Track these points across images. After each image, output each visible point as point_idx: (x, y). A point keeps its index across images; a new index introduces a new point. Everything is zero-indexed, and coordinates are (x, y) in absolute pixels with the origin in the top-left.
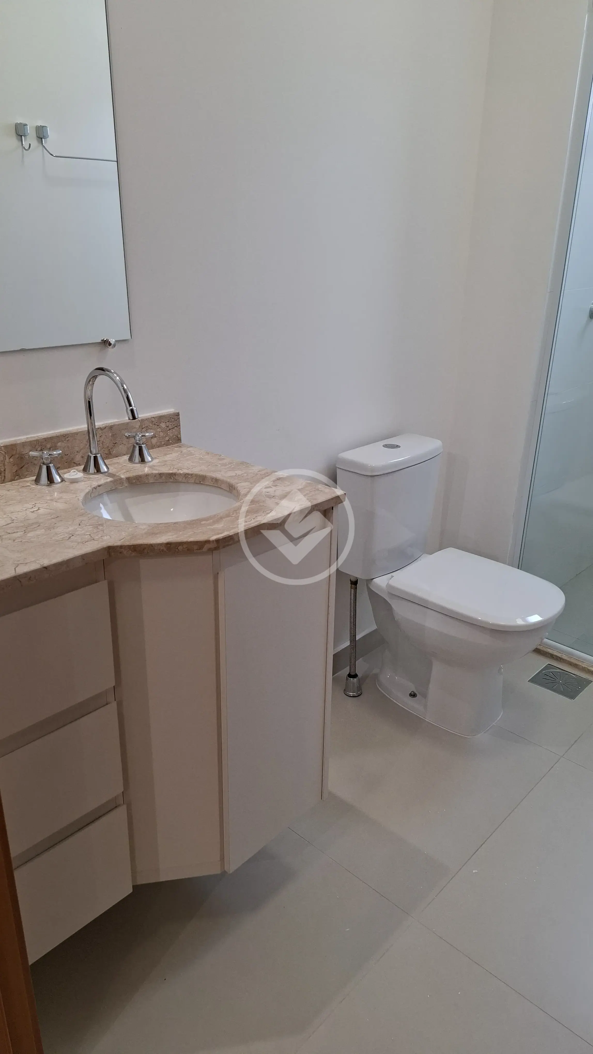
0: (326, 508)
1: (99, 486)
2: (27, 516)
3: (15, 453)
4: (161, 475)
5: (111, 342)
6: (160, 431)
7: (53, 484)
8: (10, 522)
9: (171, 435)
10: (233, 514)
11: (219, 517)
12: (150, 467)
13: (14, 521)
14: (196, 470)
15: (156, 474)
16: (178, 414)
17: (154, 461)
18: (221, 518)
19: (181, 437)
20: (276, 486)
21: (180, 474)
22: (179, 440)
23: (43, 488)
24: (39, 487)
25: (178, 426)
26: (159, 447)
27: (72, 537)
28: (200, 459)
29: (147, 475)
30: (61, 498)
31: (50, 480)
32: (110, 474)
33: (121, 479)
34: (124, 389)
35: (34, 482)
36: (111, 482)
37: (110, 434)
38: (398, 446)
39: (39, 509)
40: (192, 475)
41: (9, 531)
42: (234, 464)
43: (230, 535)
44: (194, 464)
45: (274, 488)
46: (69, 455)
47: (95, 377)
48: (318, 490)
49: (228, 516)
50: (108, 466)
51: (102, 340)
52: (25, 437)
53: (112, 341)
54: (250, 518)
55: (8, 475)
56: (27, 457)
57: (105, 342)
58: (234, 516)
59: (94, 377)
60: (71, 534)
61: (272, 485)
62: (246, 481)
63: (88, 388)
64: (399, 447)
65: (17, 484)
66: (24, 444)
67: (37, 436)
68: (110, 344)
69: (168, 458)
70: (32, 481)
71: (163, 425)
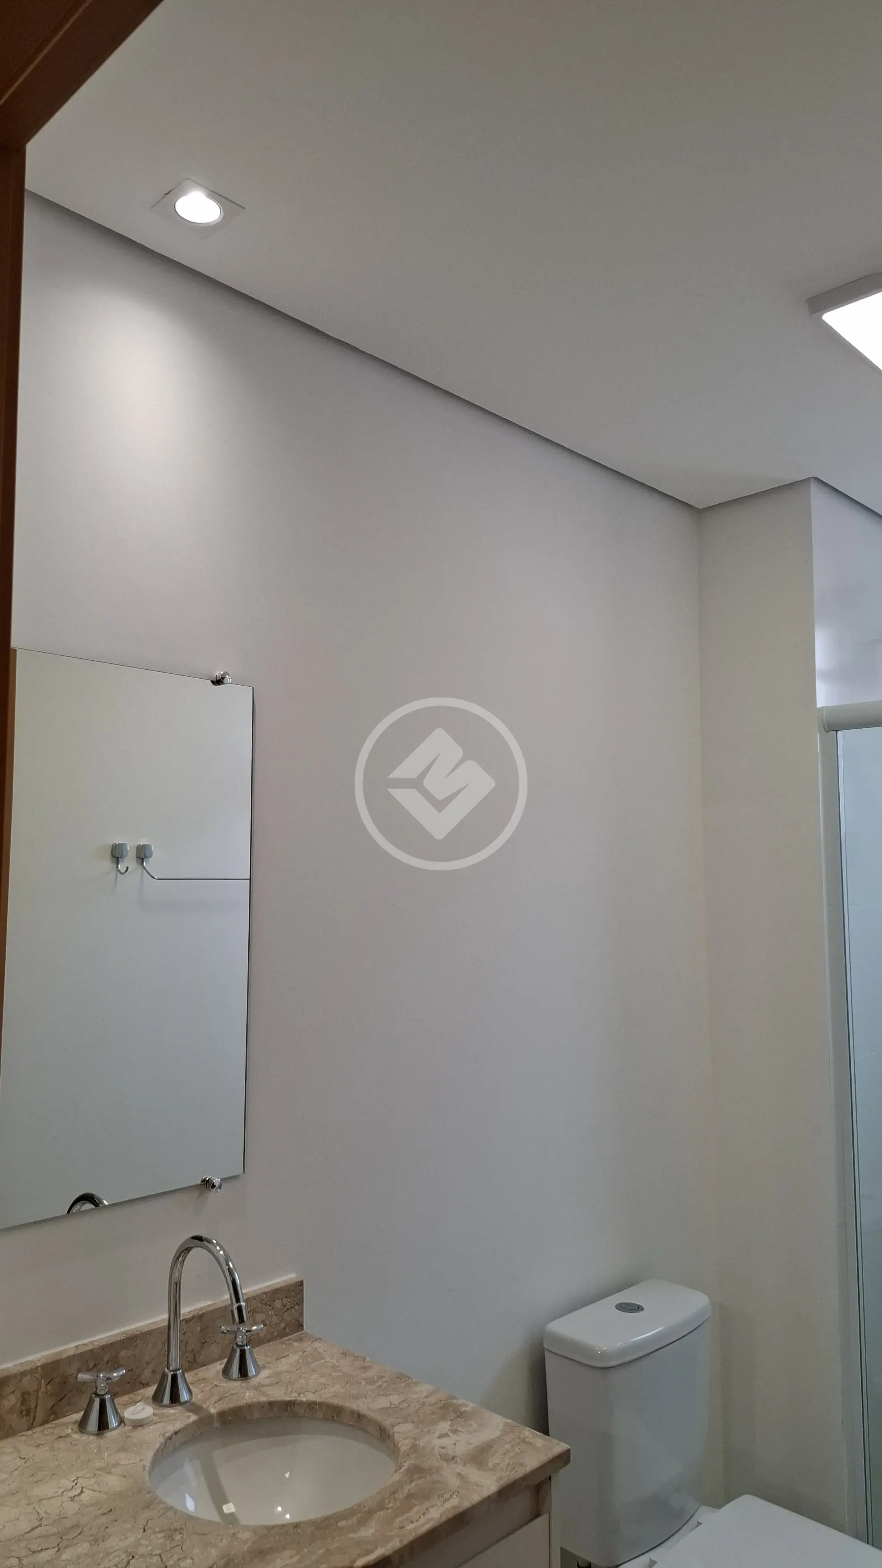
0: (538, 1481)
1: (176, 1433)
2: (64, 1507)
3: (55, 1376)
4: (271, 1404)
5: (215, 1184)
6: (273, 1314)
7: (106, 1431)
8: (37, 1523)
9: (289, 1319)
10: (389, 1502)
11: (366, 1509)
12: (256, 1388)
13: (44, 1522)
14: (326, 1396)
15: (265, 1402)
16: (301, 1284)
17: (262, 1372)
18: (371, 1512)
19: (303, 1321)
20: (455, 1432)
21: (302, 1403)
22: (300, 1326)
23: (89, 1440)
24: (85, 1437)
25: (300, 1303)
26: (269, 1341)
27: (132, 1562)
28: (334, 1367)
29: (250, 1406)
30: (116, 1465)
31: (103, 1425)
32: (193, 1404)
33: (210, 1416)
34: (229, 1269)
35: (76, 1427)
36: (194, 1422)
37: (199, 1329)
38: (639, 1308)
39: (82, 1492)
40: (320, 1404)
41: (34, 1547)
42: (386, 1379)
43: (387, 1553)
44: (323, 1380)
45: (453, 1437)
46: (134, 1370)
47: (188, 1250)
48: (524, 1441)
49: (381, 1507)
50: (191, 1387)
51: (203, 1181)
52: (73, 1345)
53: (217, 1181)
54: (417, 1513)
55: (40, 1414)
56: (72, 1381)
57: (207, 1183)
58: (391, 1508)
59: (186, 1249)
60: (130, 1553)
61: (449, 1430)
62: (406, 1419)
63: (177, 1267)
64: (642, 1309)
65: (50, 1431)
66: (71, 1359)
67: (92, 1342)
68: (214, 1186)
69: (284, 1365)
70: (75, 1423)
71: (278, 1304)
